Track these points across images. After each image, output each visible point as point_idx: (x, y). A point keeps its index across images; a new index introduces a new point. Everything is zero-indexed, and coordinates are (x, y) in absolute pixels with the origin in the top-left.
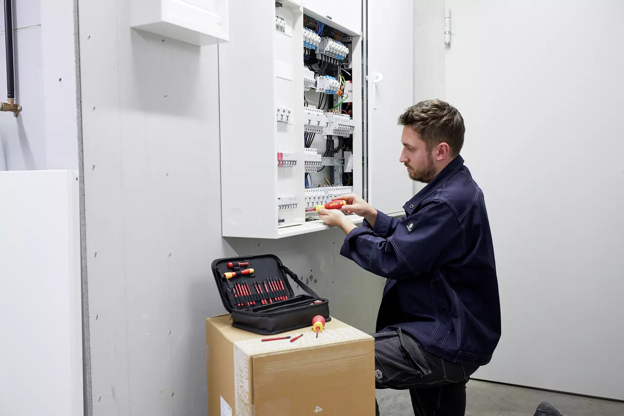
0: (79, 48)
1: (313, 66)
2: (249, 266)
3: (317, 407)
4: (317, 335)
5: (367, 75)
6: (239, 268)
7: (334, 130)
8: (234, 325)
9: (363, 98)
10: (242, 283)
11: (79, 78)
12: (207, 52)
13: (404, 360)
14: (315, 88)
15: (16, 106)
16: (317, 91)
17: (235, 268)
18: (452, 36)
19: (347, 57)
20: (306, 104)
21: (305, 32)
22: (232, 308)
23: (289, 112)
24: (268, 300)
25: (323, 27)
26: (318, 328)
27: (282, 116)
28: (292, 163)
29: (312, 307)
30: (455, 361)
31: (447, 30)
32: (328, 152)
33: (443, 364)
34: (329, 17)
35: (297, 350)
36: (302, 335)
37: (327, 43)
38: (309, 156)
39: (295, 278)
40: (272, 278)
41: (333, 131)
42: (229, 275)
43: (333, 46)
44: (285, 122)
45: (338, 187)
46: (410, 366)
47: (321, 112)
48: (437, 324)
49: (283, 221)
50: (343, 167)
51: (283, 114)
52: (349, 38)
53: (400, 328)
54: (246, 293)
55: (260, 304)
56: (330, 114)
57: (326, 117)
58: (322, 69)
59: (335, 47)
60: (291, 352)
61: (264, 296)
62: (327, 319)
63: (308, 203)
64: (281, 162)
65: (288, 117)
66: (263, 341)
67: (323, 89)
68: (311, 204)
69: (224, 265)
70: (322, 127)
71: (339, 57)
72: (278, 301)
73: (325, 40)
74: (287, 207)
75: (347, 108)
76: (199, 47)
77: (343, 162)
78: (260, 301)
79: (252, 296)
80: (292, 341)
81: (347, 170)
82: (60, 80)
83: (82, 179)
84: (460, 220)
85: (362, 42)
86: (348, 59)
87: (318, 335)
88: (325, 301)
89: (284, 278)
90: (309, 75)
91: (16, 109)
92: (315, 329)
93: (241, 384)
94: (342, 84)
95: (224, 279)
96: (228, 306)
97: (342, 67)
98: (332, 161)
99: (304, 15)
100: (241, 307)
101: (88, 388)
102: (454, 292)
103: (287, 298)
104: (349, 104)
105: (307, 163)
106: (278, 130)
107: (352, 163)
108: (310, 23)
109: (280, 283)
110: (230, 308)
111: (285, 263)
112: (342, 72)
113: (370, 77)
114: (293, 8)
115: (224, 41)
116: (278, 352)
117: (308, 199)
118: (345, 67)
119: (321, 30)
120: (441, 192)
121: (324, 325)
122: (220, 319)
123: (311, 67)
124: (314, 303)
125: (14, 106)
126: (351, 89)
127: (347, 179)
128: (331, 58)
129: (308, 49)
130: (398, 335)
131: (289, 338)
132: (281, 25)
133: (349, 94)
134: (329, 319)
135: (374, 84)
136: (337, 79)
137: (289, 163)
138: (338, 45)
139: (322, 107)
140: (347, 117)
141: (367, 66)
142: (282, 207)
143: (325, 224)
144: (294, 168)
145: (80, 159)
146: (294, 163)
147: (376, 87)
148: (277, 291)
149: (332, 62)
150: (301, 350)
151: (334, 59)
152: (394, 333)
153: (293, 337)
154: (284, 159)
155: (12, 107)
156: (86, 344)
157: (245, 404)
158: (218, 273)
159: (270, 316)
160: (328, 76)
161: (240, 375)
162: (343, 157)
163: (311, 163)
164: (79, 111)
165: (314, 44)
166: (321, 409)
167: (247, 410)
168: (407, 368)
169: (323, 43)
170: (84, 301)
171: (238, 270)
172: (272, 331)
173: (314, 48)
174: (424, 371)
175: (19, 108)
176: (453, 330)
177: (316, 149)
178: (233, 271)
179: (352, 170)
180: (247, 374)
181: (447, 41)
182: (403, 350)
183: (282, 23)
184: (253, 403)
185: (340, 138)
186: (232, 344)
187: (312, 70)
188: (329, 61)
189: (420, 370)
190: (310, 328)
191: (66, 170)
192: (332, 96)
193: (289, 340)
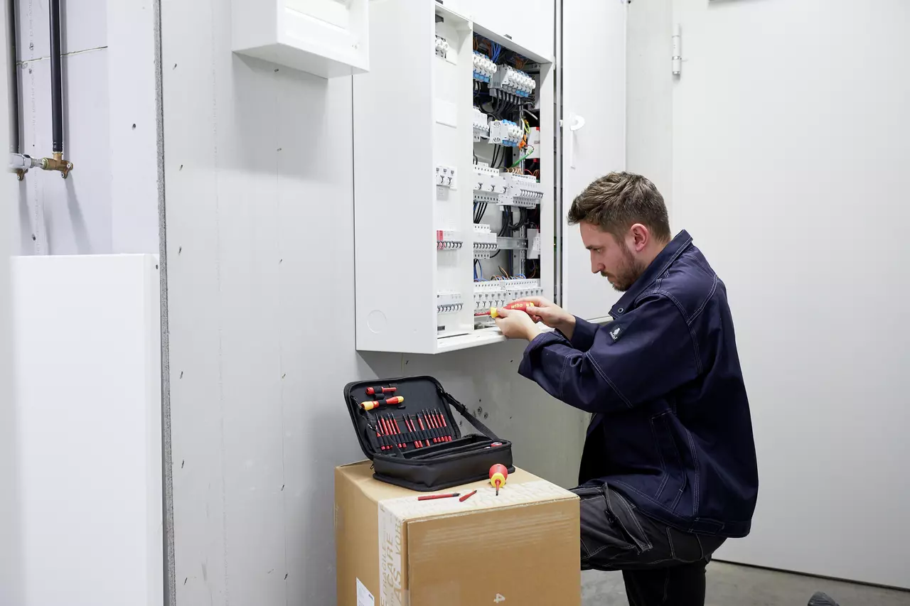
0: (161, 81)
1: (484, 107)
2: (396, 393)
3: (498, 595)
4: (497, 492)
5: (562, 119)
6: (382, 395)
7: (514, 198)
8: (376, 477)
9: (555, 152)
10: (388, 417)
11: (161, 124)
12: (337, 86)
13: (611, 530)
14: (487, 137)
15: (65, 162)
16: (489, 142)
17: (378, 395)
18: (683, 63)
19: (533, 93)
20: (476, 160)
21: (475, 58)
22: (375, 452)
23: (452, 172)
24: (424, 442)
25: (499, 49)
26: (498, 482)
27: (443, 177)
28: (456, 245)
29: (489, 452)
30: (691, 531)
31: (676, 54)
32: (506, 229)
33: (669, 535)
34: (508, 36)
35: (471, 513)
36: (476, 492)
37: (505, 73)
38: (479, 235)
39: (462, 410)
40: (429, 410)
41: (512, 200)
42: (369, 405)
43: (514, 78)
44: (446, 187)
45: (519, 280)
46: (621, 538)
47: (495, 172)
48: (665, 478)
49: (443, 328)
50: (526, 251)
51: (443, 175)
52: (536, 66)
53: (606, 483)
54: (393, 431)
55: (413, 447)
56: (508, 174)
57: (504, 179)
58: (498, 110)
59: (516, 79)
60: (461, 515)
61: (419, 437)
62: (510, 469)
63: (478, 303)
64: (441, 245)
65: (450, 179)
66: (420, 499)
67: (499, 139)
68: (481, 305)
69: (361, 391)
70: (498, 194)
71: (522, 93)
72: (438, 443)
73: (503, 69)
74: (449, 308)
75: (532, 167)
76: (327, 79)
77: (526, 243)
78: (413, 443)
79: (402, 436)
80: (461, 500)
81: (532, 256)
82: (134, 126)
83: (163, 267)
84: (689, 322)
85: (555, 71)
86: (534, 96)
87: (499, 492)
88: (506, 443)
89: (446, 409)
90: (480, 119)
91: (64, 168)
92: (493, 483)
93: (390, 561)
94: (525, 132)
95: (363, 410)
96: (368, 449)
97: (526, 107)
98: (509, 243)
99: (474, 33)
100: (386, 451)
101: (170, 566)
102: (688, 432)
103: (450, 440)
104: (535, 161)
105: (476, 245)
106: (439, 198)
107: (539, 246)
108: (481, 45)
109: (440, 416)
110: (370, 452)
111: (447, 388)
112: (526, 114)
113: (566, 123)
114: (458, 23)
115: (363, 71)
116: (443, 515)
117: (477, 297)
118: (529, 106)
119: (497, 54)
120: (661, 284)
121: (506, 477)
122: (356, 468)
123: (481, 108)
124: (490, 446)
125: (61, 163)
126: (538, 140)
127: (532, 269)
128: (510, 94)
129: (478, 82)
130: (604, 494)
131: (458, 495)
132: (442, 47)
133: (536, 146)
134: (512, 469)
135: (572, 132)
136: (518, 125)
137: (452, 244)
138: (520, 76)
139: (497, 165)
140: (532, 179)
141: (562, 107)
142: (441, 309)
143: (500, 333)
144: (459, 251)
145: (161, 238)
146: (459, 245)
147: (575, 137)
148: (437, 429)
149: (512, 100)
150: (475, 512)
151: (514, 96)
152: (598, 489)
153: (462, 495)
154: (444, 240)
155: (59, 164)
156: (167, 502)
157: (396, 590)
158: (354, 402)
159: (430, 464)
160: (506, 121)
161: (388, 548)
162: (526, 236)
163: (482, 246)
164: (161, 170)
165: (488, 75)
166: (503, 598)
167: (398, 598)
168: (616, 540)
169: (500, 74)
170: (165, 441)
171: (382, 398)
172: (432, 486)
173: (486, 81)
174: (641, 546)
175: (69, 166)
176: (688, 487)
177: (489, 226)
178: (375, 400)
179: (539, 256)
180: (399, 547)
181: (676, 70)
182: (609, 514)
183: (443, 45)
184: (407, 587)
185: (522, 209)
186: (375, 504)
187: (483, 111)
188: (508, 99)
189: (635, 544)
190: (487, 481)
191: (143, 254)
192: (511, 148)
193: (458, 498)
